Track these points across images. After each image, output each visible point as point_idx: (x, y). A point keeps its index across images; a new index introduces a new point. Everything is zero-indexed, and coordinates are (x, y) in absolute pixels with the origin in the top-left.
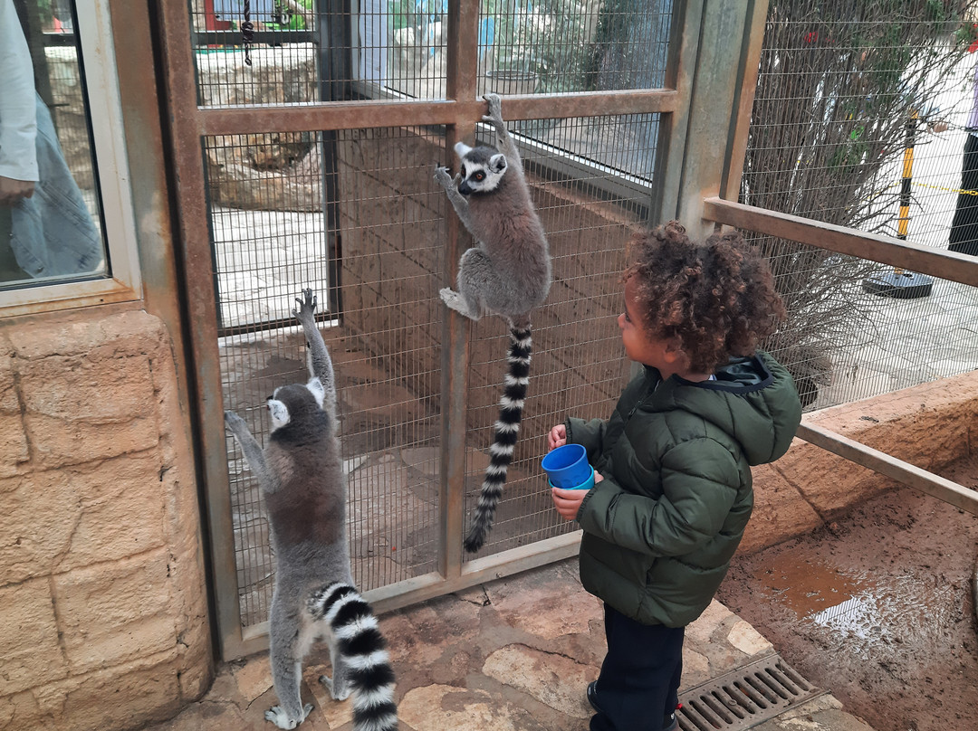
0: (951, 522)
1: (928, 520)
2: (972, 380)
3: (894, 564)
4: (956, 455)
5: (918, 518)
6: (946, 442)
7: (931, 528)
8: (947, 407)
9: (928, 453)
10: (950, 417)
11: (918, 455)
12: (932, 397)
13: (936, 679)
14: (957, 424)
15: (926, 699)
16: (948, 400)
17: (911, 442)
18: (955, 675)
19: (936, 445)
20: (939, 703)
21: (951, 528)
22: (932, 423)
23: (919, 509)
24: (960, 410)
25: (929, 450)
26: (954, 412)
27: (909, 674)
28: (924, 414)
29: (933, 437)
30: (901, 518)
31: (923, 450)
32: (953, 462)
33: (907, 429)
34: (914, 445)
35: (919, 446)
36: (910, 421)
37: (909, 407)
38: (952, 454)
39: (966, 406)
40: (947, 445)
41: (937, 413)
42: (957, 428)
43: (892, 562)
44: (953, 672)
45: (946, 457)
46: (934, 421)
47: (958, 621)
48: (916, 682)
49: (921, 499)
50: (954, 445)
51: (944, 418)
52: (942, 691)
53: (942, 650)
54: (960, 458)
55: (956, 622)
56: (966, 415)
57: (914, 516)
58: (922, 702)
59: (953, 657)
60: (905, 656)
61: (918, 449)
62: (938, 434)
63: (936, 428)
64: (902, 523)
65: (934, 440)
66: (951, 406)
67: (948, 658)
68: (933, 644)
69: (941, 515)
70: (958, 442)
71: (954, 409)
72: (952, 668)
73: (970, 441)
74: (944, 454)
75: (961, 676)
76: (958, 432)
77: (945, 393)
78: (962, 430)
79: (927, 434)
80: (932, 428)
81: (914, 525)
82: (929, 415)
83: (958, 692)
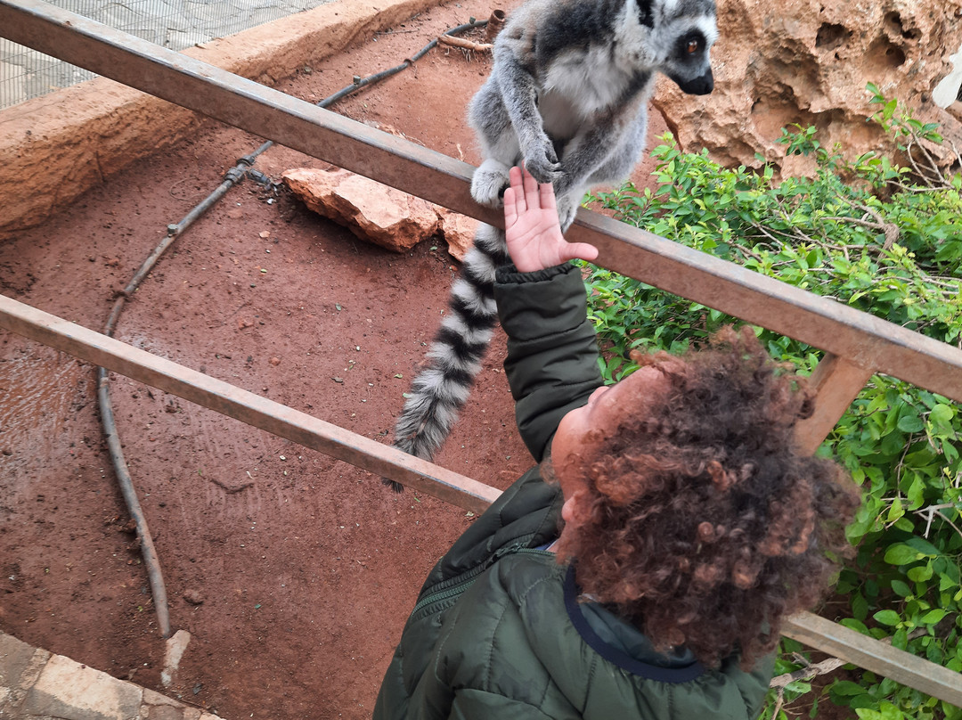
0: (80, 275)
1: (53, 277)
2: (96, 90)
3: (8, 345)
4: (87, 186)
5: (39, 276)
6: (69, 173)
7: (56, 288)
8: (61, 131)
9: (47, 190)
10: (69, 143)
11: (34, 195)
12: (42, 119)
13: (50, 496)
14: (79, 150)
15: (36, 525)
16: (62, 122)
17: (21, 182)
18: (72, 482)
19: (56, 179)
20: (51, 526)
21: (79, 285)
22: (45, 154)
23: (42, 263)
24: (80, 133)
25: (47, 186)
26: (72, 137)
27: (16, 498)
28: (31, 145)
29: (50, 171)
30: (19, 279)
31: (39, 188)
32: (85, 194)
33: (9, 166)
34: (25, 184)
35: (32, 184)
36: (11, 155)
37: (9, 137)
38: (81, 186)
39: (87, 128)
40: (71, 177)
41: (49, 142)
42: (80, 156)
43: (6, 342)
44: (70, 478)
45: (72, 191)
46: (47, 151)
47: (80, 409)
48: (24, 506)
49: (45, 250)
50: (80, 176)
51: (61, 146)
52: (56, 508)
53: (60, 452)
54: (92, 189)
55: (79, 410)
56: (89, 139)
57: (35, 275)
58: (30, 530)
59: (72, 458)
60: (13, 473)
61: (33, 188)
62: (56, 166)
63: (52, 159)
64: (19, 286)
65: (52, 174)
66: (67, 129)
67: (66, 462)
68: (49, 446)
69: (68, 268)
70: (86, 172)
71: (71, 133)
72: (69, 474)
73: (100, 168)
74: (69, 188)
75: (80, 482)
76: (83, 160)
77: (59, 112)
78: (89, 156)
79: (41, 168)
80: (47, 160)
81: (34, 287)
82: (37, 145)
83: (75, 504)
